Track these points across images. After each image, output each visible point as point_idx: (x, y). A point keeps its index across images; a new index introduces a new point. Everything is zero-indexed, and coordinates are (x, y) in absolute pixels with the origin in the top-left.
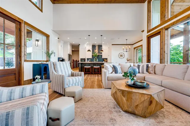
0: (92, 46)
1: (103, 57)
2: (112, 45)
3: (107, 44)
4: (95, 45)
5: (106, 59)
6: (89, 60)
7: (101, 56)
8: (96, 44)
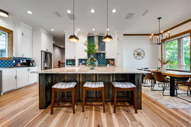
0: (88, 37)
1: (108, 56)
2: (124, 35)
3: (115, 32)
4: (92, 37)
5: (113, 60)
6: (83, 62)
7: (104, 54)
8: (95, 34)
